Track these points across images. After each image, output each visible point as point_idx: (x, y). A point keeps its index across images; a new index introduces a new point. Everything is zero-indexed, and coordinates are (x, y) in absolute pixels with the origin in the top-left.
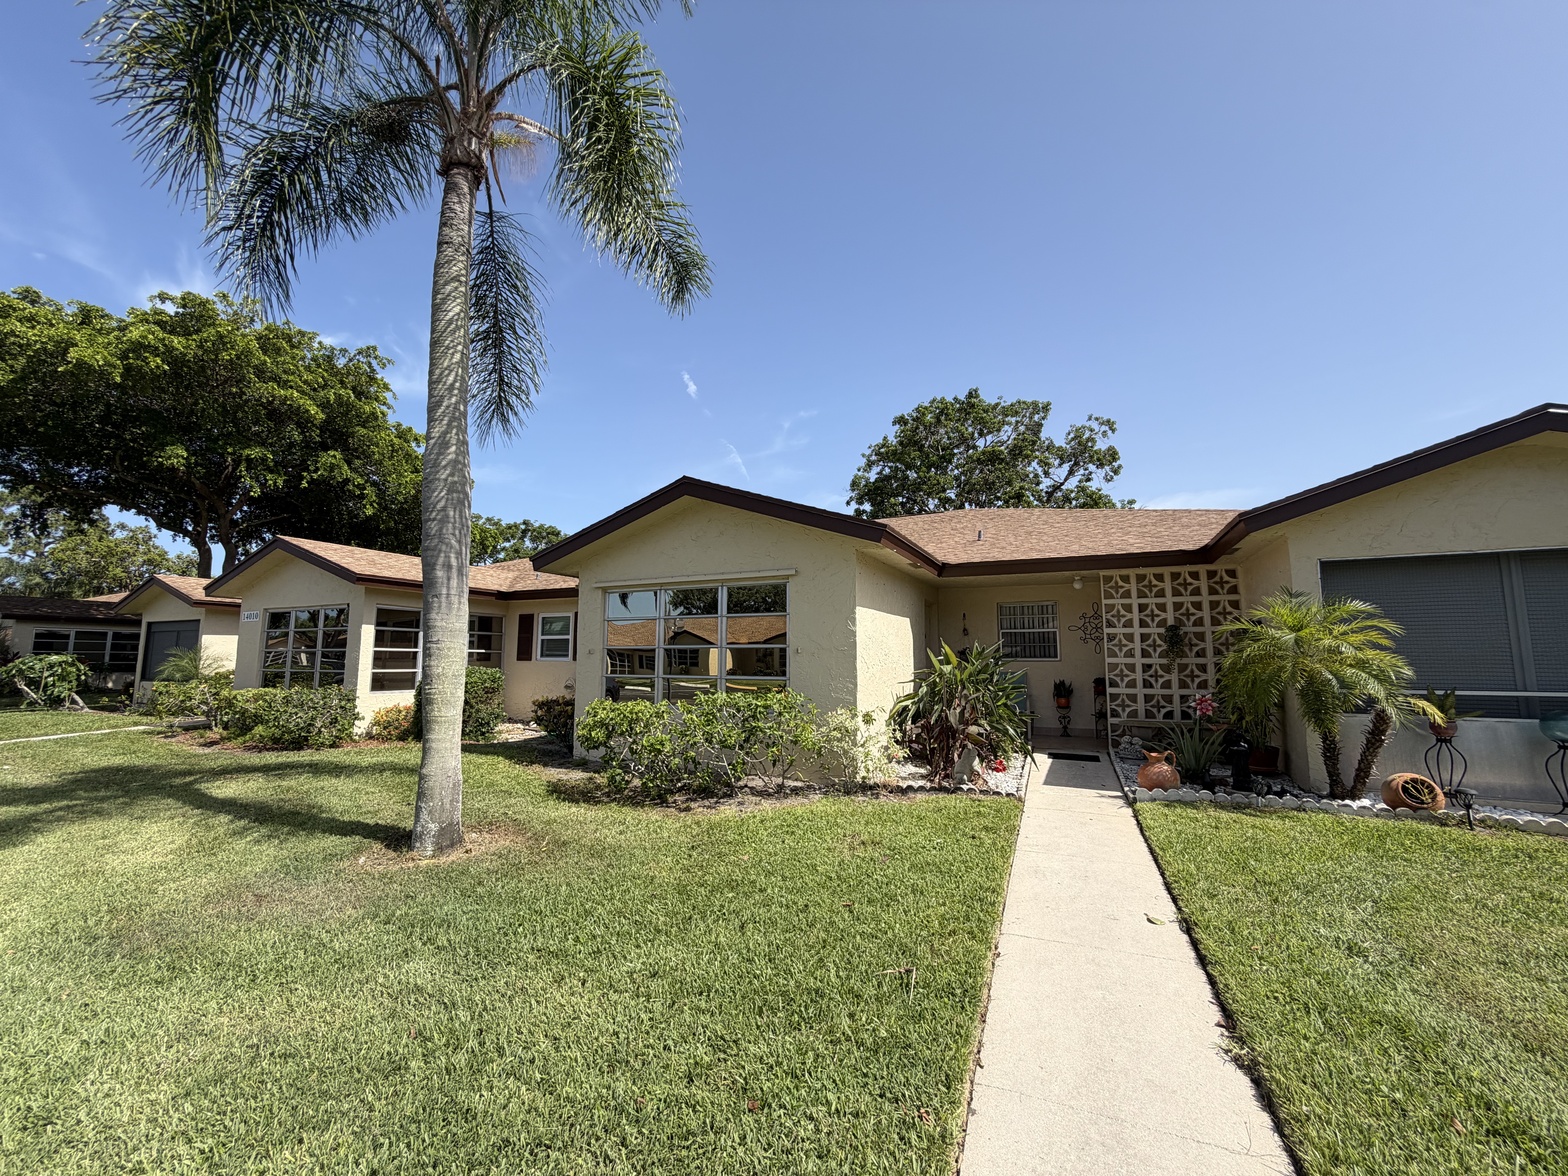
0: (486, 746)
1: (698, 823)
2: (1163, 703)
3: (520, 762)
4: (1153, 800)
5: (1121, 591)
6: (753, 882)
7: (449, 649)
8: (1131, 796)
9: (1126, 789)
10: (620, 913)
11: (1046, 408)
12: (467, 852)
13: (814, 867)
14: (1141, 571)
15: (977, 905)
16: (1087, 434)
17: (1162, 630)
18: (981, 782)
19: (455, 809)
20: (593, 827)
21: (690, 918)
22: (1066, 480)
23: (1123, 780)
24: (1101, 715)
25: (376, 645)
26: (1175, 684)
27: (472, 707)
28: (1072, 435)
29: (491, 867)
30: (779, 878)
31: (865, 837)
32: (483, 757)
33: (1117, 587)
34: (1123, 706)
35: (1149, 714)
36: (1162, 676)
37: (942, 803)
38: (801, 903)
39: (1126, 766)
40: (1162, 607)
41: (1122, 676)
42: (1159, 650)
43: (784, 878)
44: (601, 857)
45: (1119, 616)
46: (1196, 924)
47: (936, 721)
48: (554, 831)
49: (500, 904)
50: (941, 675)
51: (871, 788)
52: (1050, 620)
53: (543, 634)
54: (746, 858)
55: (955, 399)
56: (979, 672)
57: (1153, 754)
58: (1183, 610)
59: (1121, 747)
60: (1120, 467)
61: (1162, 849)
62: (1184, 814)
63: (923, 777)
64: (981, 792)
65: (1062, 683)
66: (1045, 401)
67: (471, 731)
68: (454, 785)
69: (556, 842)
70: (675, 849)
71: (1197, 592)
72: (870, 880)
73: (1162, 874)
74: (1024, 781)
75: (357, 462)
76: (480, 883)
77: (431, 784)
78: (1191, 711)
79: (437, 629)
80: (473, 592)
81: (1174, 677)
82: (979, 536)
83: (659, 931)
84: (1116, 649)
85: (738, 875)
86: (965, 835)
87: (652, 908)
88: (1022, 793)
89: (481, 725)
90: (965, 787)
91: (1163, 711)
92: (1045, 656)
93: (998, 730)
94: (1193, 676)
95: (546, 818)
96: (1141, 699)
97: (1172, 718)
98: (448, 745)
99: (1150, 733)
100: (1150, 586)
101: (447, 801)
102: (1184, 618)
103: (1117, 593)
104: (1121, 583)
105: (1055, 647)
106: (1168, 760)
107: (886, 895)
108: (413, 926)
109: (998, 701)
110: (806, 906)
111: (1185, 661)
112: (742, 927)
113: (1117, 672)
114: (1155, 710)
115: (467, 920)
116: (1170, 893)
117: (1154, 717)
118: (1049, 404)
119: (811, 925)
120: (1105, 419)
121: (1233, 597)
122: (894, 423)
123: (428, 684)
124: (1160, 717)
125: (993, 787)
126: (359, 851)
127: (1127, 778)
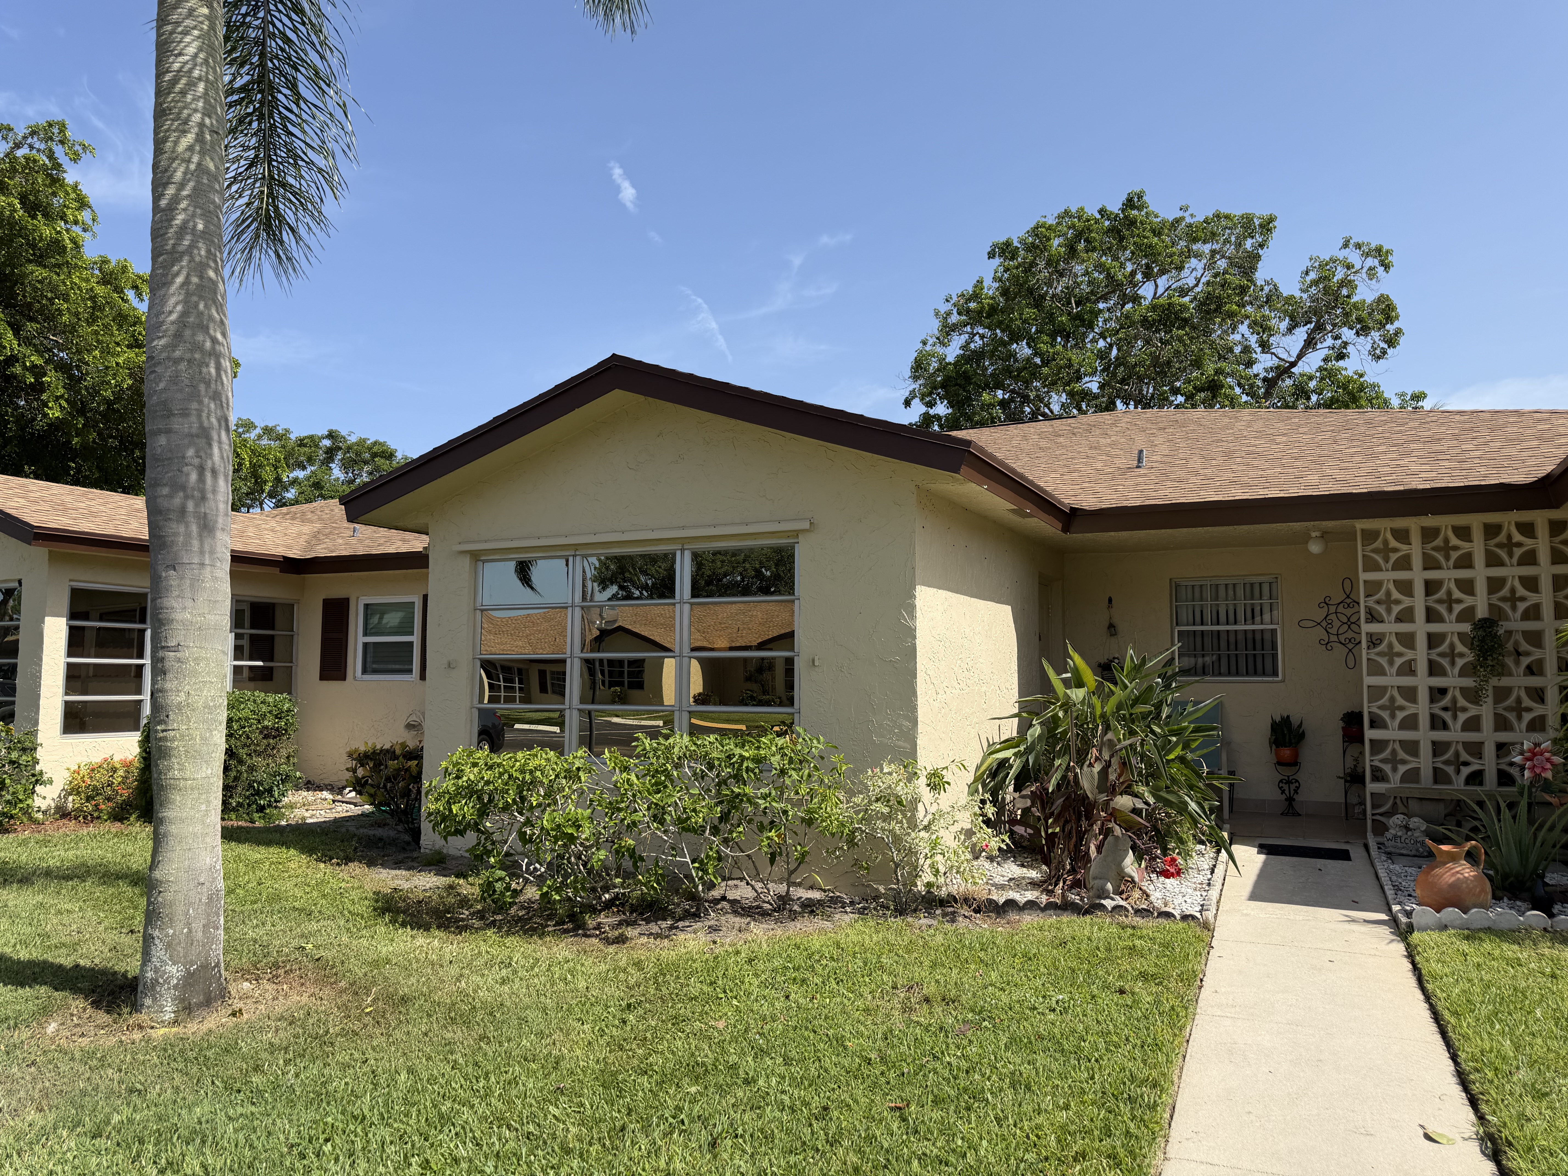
0: (266, 830)
1: (638, 965)
2: (1465, 756)
3: (326, 858)
4: (1444, 928)
5: (1394, 557)
6: (734, 1067)
7: (197, 660)
8: (1403, 919)
9: (1396, 908)
10: (501, 1120)
11: (1267, 226)
12: (234, 1014)
13: (840, 1041)
14: (1430, 521)
15: (1125, 1109)
16: (1340, 274)
17: (1466, 627)
18: (1137, 894)
19: (212, 939)
20: (454, 971)
21: (623, 1129)
22: (1300, 356)
23: (1390, 893)
24: (1355, 778)
25: (70, 654)
26: (1487, 723)
27: (241, 762)
28: (1313, 276)
29: (276, 1041)
30: (780, 1060)
31: (930, 989)
32: (262, 849)
33: (1386, 551)
34: (1394, 761)
35: (1439, 776)
36: (1464, 710)
37: (1067, 931)
38: (816, 1103)
39: (1397, 868)
40: (1467, 587)
41: (1393, 708)
42: (1460, 662)
43: (787, 1061)
44: (467, 1023)
45: (1388, 602)
46: (1510, 1144)
47: (1058, 785)
48: (386, 979)
49: (291, 1103)
50: (1067, 705)
51: (942, 903)
52: (1266, 609)
53: (365, 634)
54: (721, 1025)
55: (1102, 211)
56: (1136, 701)
57: (1445, 848)
58: (1505, 592)
59: (1388, 835)
60: (1398, 332)
61: (1456, 1014)
62: (1497, 953)
63: (1034, 884)
64: (1137, 912)
65: (1286, 721)
66: (1266, 213)
67: (240, 805)
68: (210, 898)
69: (390, 997)
70: (598, 1009)
71: (1530, 558)
72: (938, 1065)
73: (1454, 1058)
74: (1214, 893)
75: (31, 327)
76: (257, 1069)
77: (169, 896)
78: (1514, 772)
79: (175, 625)
80: (238, 558)
81: (1486, 711)
82: (1140, 460)
83: (568, 1151)
84: (1383, 661)
85: (707, 1056)
86: (1106, 987)
87: (557, 1112)
88: (1210, 915)
89: (258, 793)
90: (1108, 903)
91: (1466, 771)
92: (1256, 674)
93: (1168, 803)
94: (1519, 709)
95: (372, 956)
96: (1425, 750)
97: (1481, 784)
98: (198, 828)
99: (1441, 810)
100: (1447, 549)
101: (198, 926)
102: (1506, 606)
103: (1387, 561)
104: (1393, 543)
105: (1275, 657)
106: (1471, 857)
107: (965, 1090)
108: (141, 1142)
109: (1169, 752)
110: (825, 1109)
111: (1505, 681)
112: (713, 1144)
113: (1384, 701)
114: (1450, 770)
115: (236, 1131)
116: (1466, 1089)
117: (1449, 781)
118: (1271, 219)
119: (833, 1143)
120: (1373, 246)
122: (991, 255)
123: (160, 722)
124: (1459, 781)
125: (1159, 904)
126: (45, 1012)
127: (1397, 889)
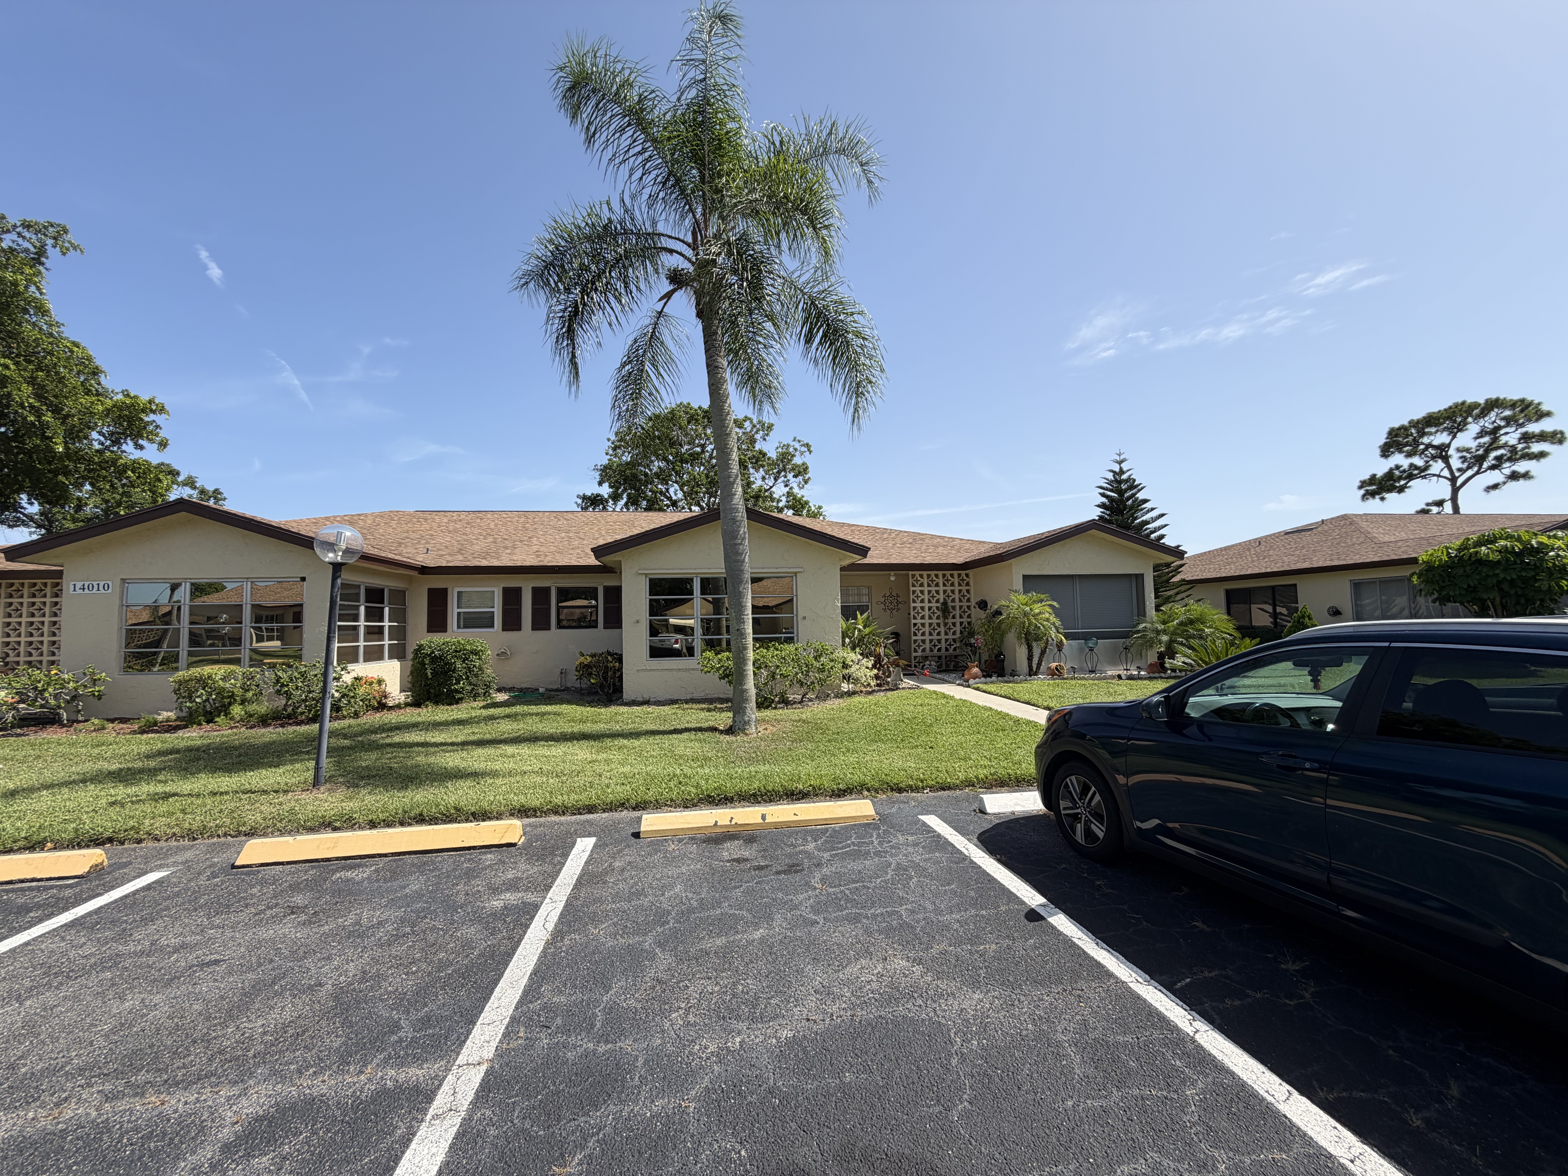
2: (937, 643)
4: (976, 684)
9: (957, 682)
11: (769, 429)
16: (790, 451)
26: (942, 633)
28: (780, 450)
33: (918, 581)
34: (920, 646)
36: (937, 629)
40: (938, 592)
41: (918, 630)
42: (936, 615)
45: (918, 597)
50: (861, 631)
52: (865, 597)
53: (458, 607)
55: (700, 408)
58: (947, 594)
60: (809, 478)
62: (996, 686)
71: (953, 585)
84: (917, 615)
91: (937, 648)
96: (927, 642)
100: (933, 581)
102: (947, 598)
103: (917, 584)
104: (920, 579)
111: (947, 621)
113: (917, 627)
114: (933, 647)
118: (772, 425)
120: (805, 442)
121: (967, 588)
